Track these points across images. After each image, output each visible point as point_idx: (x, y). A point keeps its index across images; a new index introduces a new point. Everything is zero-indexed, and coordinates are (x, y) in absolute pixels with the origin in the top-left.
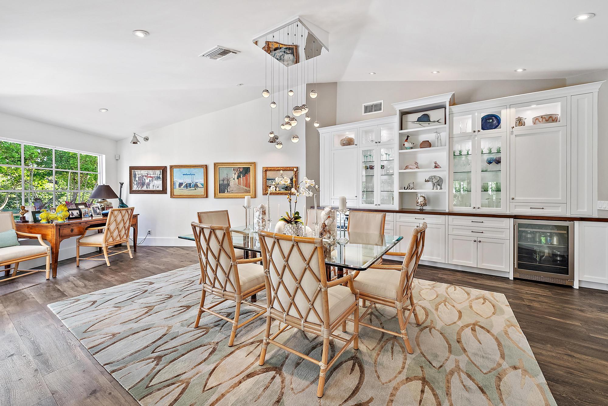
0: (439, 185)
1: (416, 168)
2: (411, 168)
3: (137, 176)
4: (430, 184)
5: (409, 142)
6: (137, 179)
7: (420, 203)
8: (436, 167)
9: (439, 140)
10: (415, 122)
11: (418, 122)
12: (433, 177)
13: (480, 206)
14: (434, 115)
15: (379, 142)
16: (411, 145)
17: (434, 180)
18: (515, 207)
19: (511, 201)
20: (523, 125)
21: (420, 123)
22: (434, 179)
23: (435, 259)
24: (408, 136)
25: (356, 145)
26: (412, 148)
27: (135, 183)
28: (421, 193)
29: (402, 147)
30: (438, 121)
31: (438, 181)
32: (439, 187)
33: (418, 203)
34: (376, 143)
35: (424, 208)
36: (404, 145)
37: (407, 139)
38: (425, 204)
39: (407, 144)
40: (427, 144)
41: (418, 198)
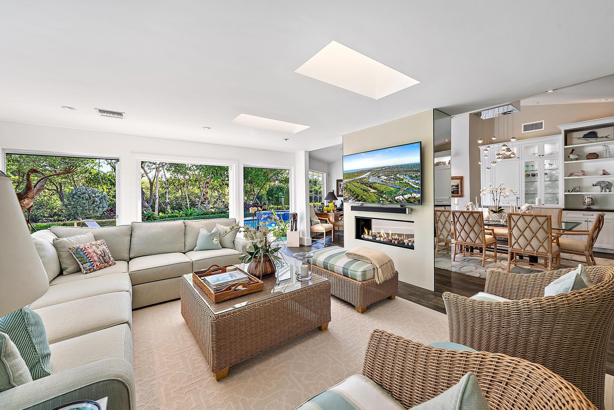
0: (608, 188)
1: (583, 175)
2: (576, 175)
3: (342, 186)
4: (598, 188)
5: (574, 155)
6: (342, 188)
7: (587, 203)
8: (604, 174)
9: (608, 152)
10: (582, 139)
11: (584, 139)
12: (601, 182)
14: (600, 132)
15: (543, 155)
16: (576, 157)
21: (587, 139)
22: (602, 184)
23: (604, 246)
24: (573, 150)
25: (518, 158)
26: (577, 159)
27: (341, 190)
28: (586, 195)
29: (567, 158)
30: (606, 137)
31: (607, 185)
32: (608, 190)
33: (584, 203)
34: (540, 156)
36: (569, 157)
37: (572, 152)
38: (593, 204)
39: (572, 156)
40: (594, 156)
41: (585, 199)
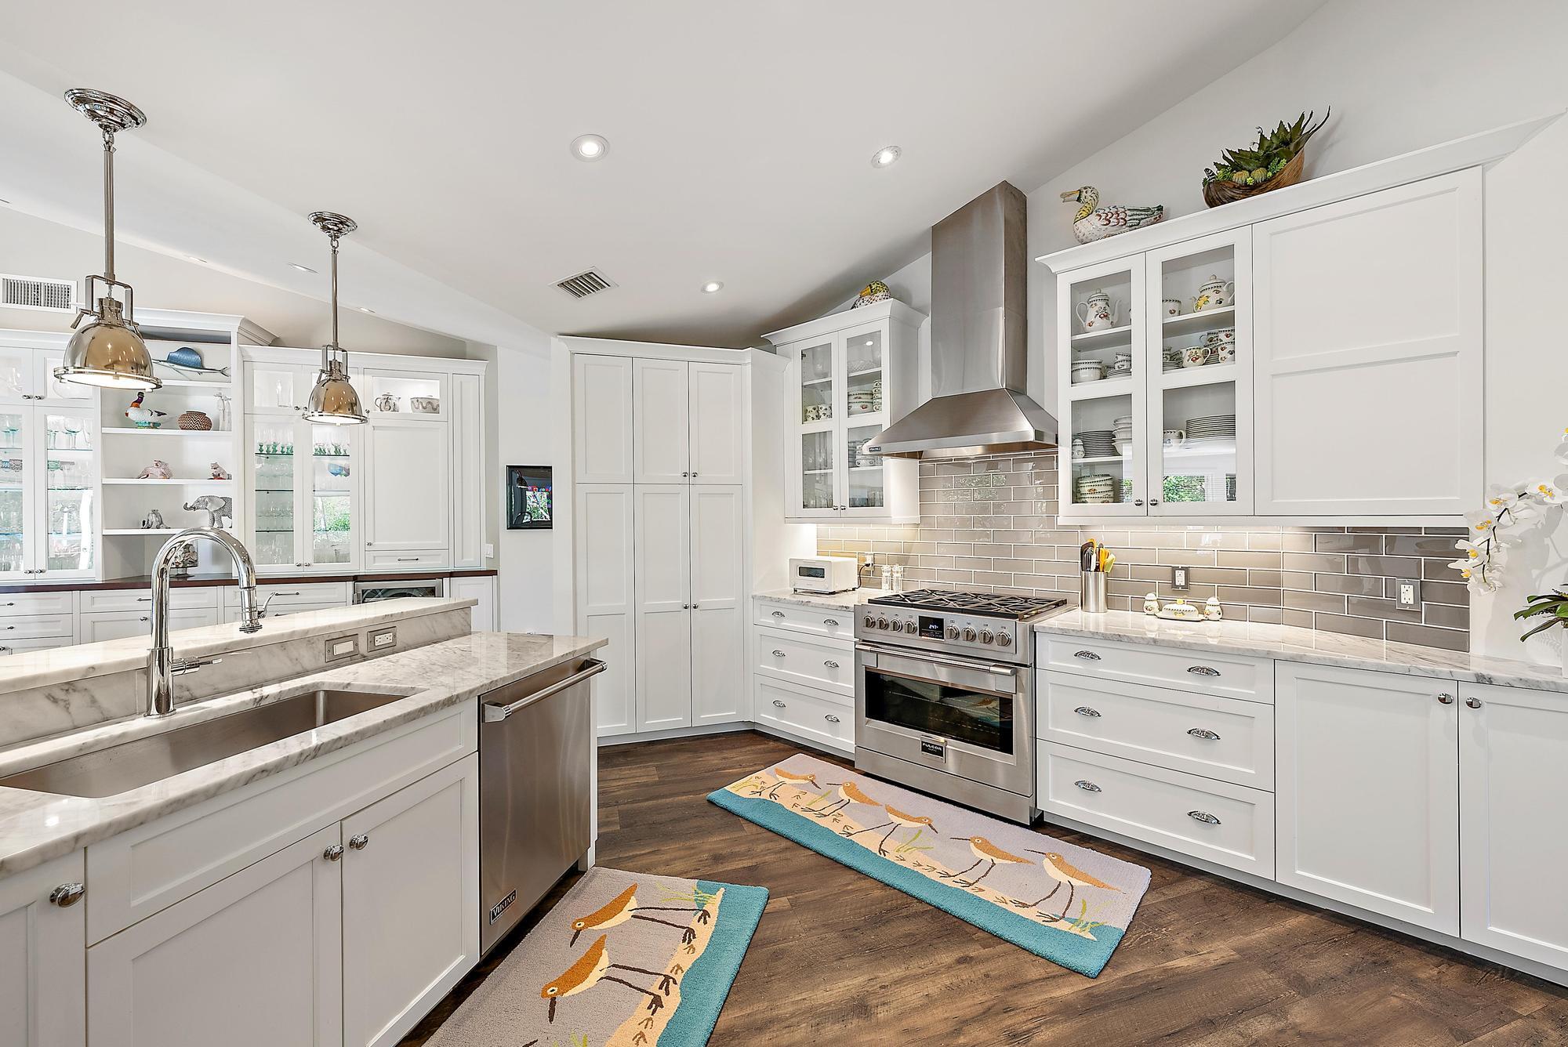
1: (162, 475)
5: (143, 410)
8: (217, 477)
9: (226, 414)
10: (164, 364)
11: (169, 365)
12: (207, 500)
13: (310, 560)
14: (211, 354)
15: (40, 398)
16: (151, 419)
17: (211, 507)
18: (374, 560)
19: (368, 548)
20: (392, 409)
21: (177, 367)
22: (209, 504)
24: (140, 396)
26: (155, 426)
30: (222, 371)
34: (29, 397)
35: (190, 571)
36: (127, 414)
37: (139, 403)
40: (199, 421)
